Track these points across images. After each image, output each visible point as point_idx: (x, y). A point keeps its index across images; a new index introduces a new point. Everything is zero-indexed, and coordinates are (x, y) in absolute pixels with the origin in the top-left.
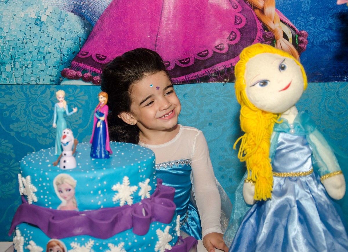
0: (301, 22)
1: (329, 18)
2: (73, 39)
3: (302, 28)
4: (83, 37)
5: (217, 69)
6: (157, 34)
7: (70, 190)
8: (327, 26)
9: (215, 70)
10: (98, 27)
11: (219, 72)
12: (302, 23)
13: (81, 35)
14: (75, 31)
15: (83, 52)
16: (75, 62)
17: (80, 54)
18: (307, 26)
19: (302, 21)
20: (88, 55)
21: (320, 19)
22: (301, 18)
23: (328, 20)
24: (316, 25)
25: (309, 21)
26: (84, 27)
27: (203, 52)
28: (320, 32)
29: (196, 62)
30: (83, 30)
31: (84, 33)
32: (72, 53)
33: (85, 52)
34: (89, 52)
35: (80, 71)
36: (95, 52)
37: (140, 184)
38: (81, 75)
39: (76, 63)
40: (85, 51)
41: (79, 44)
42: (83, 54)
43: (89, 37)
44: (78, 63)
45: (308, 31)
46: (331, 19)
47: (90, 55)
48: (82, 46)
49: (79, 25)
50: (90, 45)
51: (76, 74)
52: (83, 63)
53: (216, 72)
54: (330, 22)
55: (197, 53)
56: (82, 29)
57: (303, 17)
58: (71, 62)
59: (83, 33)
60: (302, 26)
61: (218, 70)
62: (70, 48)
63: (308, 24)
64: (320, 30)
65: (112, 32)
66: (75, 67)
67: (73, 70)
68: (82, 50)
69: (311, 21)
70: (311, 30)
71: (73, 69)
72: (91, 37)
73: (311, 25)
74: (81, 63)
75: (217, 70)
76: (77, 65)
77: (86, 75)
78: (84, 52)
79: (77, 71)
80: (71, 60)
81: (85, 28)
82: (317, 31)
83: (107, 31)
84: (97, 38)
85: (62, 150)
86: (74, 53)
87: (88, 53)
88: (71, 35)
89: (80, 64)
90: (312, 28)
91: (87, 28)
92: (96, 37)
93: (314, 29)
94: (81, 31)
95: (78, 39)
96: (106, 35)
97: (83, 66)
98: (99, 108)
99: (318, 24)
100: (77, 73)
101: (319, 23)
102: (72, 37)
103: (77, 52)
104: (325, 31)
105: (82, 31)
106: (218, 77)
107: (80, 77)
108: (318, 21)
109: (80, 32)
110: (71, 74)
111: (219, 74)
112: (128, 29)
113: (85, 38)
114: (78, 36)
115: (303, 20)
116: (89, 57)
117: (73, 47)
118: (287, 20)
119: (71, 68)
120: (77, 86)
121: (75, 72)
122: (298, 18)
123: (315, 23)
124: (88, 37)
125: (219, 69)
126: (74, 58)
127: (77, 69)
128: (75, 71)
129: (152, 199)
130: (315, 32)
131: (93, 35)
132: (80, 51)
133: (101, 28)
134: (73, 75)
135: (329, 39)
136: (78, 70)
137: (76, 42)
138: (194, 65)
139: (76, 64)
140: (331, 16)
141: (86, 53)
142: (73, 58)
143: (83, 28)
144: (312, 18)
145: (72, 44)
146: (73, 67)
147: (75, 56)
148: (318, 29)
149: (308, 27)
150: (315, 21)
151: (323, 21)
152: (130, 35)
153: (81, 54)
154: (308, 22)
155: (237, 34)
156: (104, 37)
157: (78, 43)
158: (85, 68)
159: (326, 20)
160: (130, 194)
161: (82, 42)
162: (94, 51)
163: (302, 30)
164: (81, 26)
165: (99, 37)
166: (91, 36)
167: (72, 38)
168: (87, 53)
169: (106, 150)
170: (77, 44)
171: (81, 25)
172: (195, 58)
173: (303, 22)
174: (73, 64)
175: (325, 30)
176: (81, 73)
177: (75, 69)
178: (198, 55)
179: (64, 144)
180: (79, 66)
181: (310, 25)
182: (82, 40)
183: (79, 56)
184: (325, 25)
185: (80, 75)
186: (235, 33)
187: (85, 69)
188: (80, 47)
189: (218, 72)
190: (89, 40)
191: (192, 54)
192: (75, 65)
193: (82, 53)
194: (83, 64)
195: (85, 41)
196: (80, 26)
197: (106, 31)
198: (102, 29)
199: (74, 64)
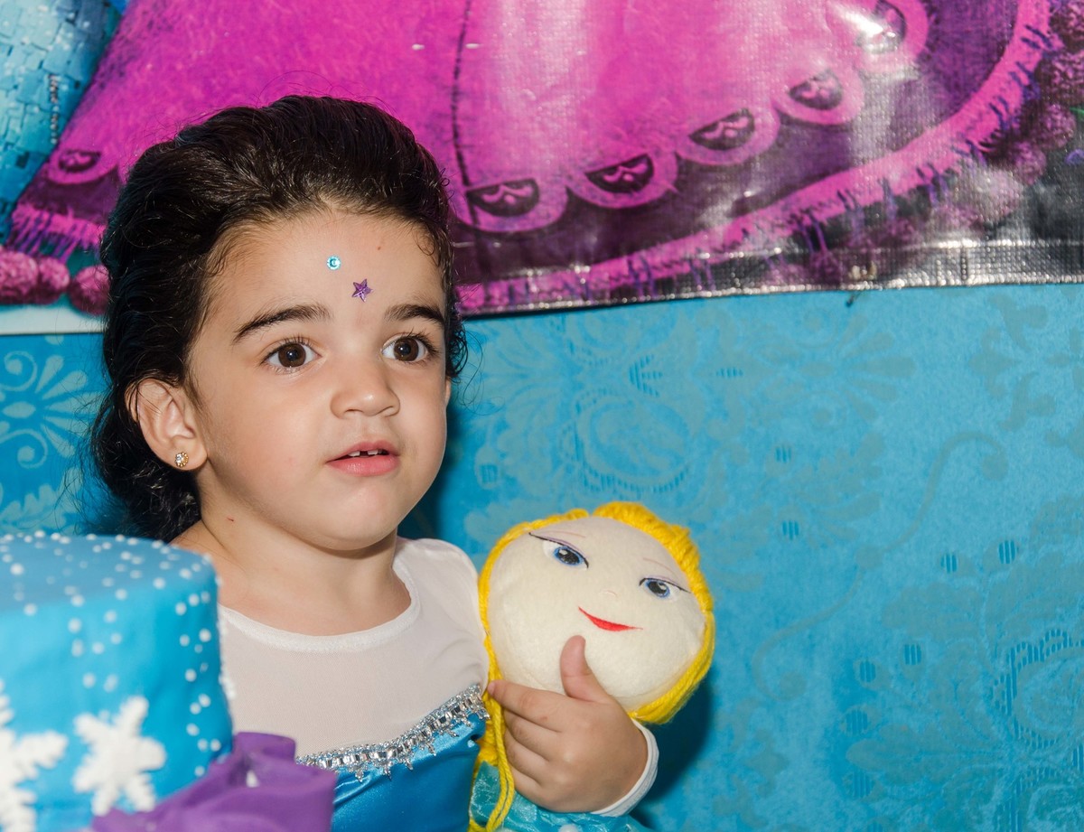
2: (16, 87)
4: (70, 73)
5: (807, 211)
6: (457, 33)
9: (800, 222)
10: (145, 13)
11: (820, 233)
13: (61, 63)
14: (26, 40)
15: (70, 152)
16: (29, 212)
17: (55, 163)
20: (101, 170)
26: (71, 16)
27: (723, 120)
29: (685, 182)
30: (67, 31)
31: (74, 50)
32: (14, 160)
33: (83, 154)
34: (106, 151)
35: (59, 259)
36: (133, 149)
37: (87, 725)
38: (66, 281)
39: (36, 214)
40: (85, 148)
41: (52, 113)
42: (71, 162)
43: (103, 69)
44: (46, 216)
47: (112, 166)
48: (63, 121)
49: (45, 8)
50: (108, 114)
51: (40, 275)
52: (71, 213)
53: (805, 233)
56: (60, 27)
58: (9, 208)
59: (67, 47)
61: (812, 218)
62: (5, 135)
65: (220, 33)
66: (32, 236)
67: (19, 256)
68: (68, 143)
71: (24, 246)
72: (112, 67)
74: (63, 212)
75: (807, 221)
76: (41, 227)
77: (89, 279)
78: (77, 156)
79: (46, 256)
80: (12, 198)
81: (79, 22)
83: (196, 35)
84: (143, 73)
86: (22, 161)
87: (99, 154)
88: (7, 65)
89: (57, 218)
91: (86, 24)
92: (139, 69)
94: (59, 39)
95: (40, 81)
96: (190, 56)
97: (74, 228)
100: (42, 268)
102: (8, 73)
103: (39, 154)
105: (64, 37)
106: (815, 259)
107: (61, 291)
109: (50, 48)
110: (14, 273)
111: (823, 243)
112: (305, 13)
113: (80, 77)
114: (45, 65)
116: (101, 179)
117: (18, 130)
119: (12, 242)
120: (48, 339)
121: (32, 263)
124: (97, 69)
125: (816, 214)
126: (28, 186)
127: (43, 245)
128: (35, 256)
129: (171, 815)
131: (120, 58)
132: (57, 147)
133: (165, 20)
134: (23, 279)
136: (50, 255)
137: (35, 98)
138: (675, 196)
139: (38, 221)
141: (87, 159)
142: (22, 186)
143: (68, 20)
145: (11, 113)
146: (21, 236)
147: (29, 178)
152: (314, 48)
153: (62, 165)
155: (906, 15)
156: (179, 66)
157: (46, 105)
158: (86, 237)
160: (17, 775)
161: (63, 101)
162: (128, 147)
164: (54, 13)
165: (153, 69)
166: (109, 64)
167: (13, 77)
168: (95, 157)
170: (36, 109)
171: (59, 9)
172: (678, 158)
174: (22, 220)
176: (61, 268)
177: (35, 249)
178: (697, 137)
180: (51, 229)
182: (64, 88)
183: (51, 176)
185: (57, 277)
186: (897, 11)
187: (86, 246)
188: (57, 127)
189: (812, 232)
190: (102, 86)
191: (661, 133)
192: (31, 224)
193: (64, 158)
194: (76, 217)
195: (80, 91)
196: (50, 11)
197: (191, 34)
198: (170, 22)
199: (28, 220)
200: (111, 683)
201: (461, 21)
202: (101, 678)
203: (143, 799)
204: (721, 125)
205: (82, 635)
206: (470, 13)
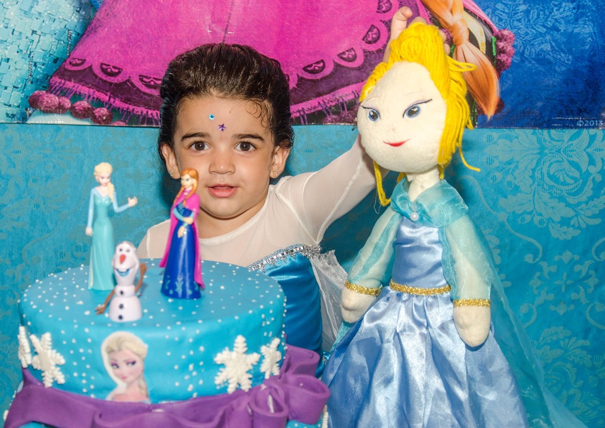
0: (502, 13)
1: (552, 9)
2: (55, 34)
3: (503, 25)
4: (76, 30)
5: (341, 97)
6: (225, 28)
7: (134, 363)
8: (549, 23)
9: (338, 101)
10: (106, 10)
11: (345, 105)
12: (505, 16)
13: (73, 26)
14: (60, 17)
15: (74, 59)
16: (57, 80)
17: (68, 62)
18: (513, 20)
19: (504, 12)
20: (85, 66)
21: (537, 9)
22: (503, 5)
23: (550, 13)
24: (529, 21)
25: (518, 13)
26: (78, 9)
27: (314, 63)
28: (536, 35)
29: (300, 84)
30: (76, 15)
31: (78, 22)
32: (52, 61)
33: (79, 60)
34: (88, 59)
35: (67, 97)
36: (98, 59)
37: (264, 349)
38: (70, 105)
39: (60, 80)
40: (79, 58)
41: (68, 44)
42: (74, 62)
43: (88, 29)
44: (63, 81)
45: (515, 31)
46: (557, 10)
47: (90, 65)
48: (72, 47)
49: (69, 6)
50: (89, 46)
51: (60, 103)
52: (73, 81)
53: (340, 104)
54: (555, 15)
55: (302, 66)
56: (73, 13)
57: (506, 5)
58: (49, 78)
59: (76, 20)
60: (504, 21)
61: (343, 99)
62: (50, 51)
63: (515, 18)
64: (536, 31)
65: (134, 20)
66: (57, 88)
67: (52, 95)
68: (73, 56)
69: (521, 12)
70: (519, 29)
71: (54, 92)
72: (92, 29)
73: (521, 19)
74: (70, 81)
75: (341, 100)
76: (61, 85)
77: (79, 105)
78: (76, 60)
79: (62, 96)
80: (51, 74)
81: (81, 12)
82: (531, 31)
83: (125, 19)
86: (55, 61)
87: (85, 60)
88: (53, 26)
89: (67, 82)
90: (522, 26)
91: (84, 13)
92: (102, 30)
93: (527, 28)
94: (73, 17)
95: (65, 32)
96: (122, 27)
97: (74, 86)
98: (182, 199)
99: (533, 19)
100: (61, 100)
101: (535, 17)
102: (53, 29)
103: (62, 59)
104: (546, 32)
105: (75, 17)
106: (343, 114)
107: (68, 109)
108: (534, 14)
109: (69, 20)
110: (50, 101)
111: (346, 108)
112: (168, 16)
113: (79, 31)
114: (67, 27)
115: (507, 11)
116: (85, 69)
117: (55, 49)
118: (476, 8)
119: (50, 90)
120: (59, 126)
121: (57, 98)
122: (497, 6)
123: (528, 17)
124: (86, 29)
125: (344, 98)
126: (57, 70)
127: (61, 92)
128: (58, 96)
130: (527, 34)
131: (95, 26)
132: (69, 56)
133: (113, 13)
134: (53, 104)
135: (552, 47)
136: (64, 95)
137: (62, 38)
138: (296, 89)
139: (60, 83)
140: (556, 6)
141: (81, 62)
142: (55, 70)
143: (77, 11)
144: (523, 8)
145: (53, 43)
146: (53, 88)
147: (57, 67)
148: (533, 28)
149: (516, 23)
150: (527, 12)
151: (541, 13)
152: (170, 29)
153: (70, 63)
154: (515, 14)
155: (381, 31)
156: (118, 31)
157: (66, 41)
158: (78, 90)
159: (547, 13)
160: (247, 369)
161: (73, 40)
162: (96, 58)
163: (504, 29)
164: (72, 8)
165: (108, 31)
166: (91, 28)
167: (54, 30)
168: (84, 61)
169: (195, 283)
170: (62, 42)
171: (74, 6)
172: (298, 76)
173: (507, 13)
174: (54, 82)
175: (545, 30)
176: (68, 101)
177: (58, 93)
178: (305, 69)
179: (121, 273)
180: (65, 86)
181: (519, 21)
182: (74, 35)
183: (66, 67)
184: (546, 21)
185: (66, 104)
186: (378, 29)
187: (78, 93)
188: (70, 49)
189: (342, 104)
190: (88, 35)
191: (293, 67)
192: (57, 84)
193: (72, 61)
194: (74, 82)
195: (80, 37)
196: (70, 7)
197: (123, 19)
198: (115, 14)
199: (56, 82)
200: (271, 334)
201: (227, 23)
202: (268, 333)
203: (276, 372)
204: (314, 65)
205: (264, 320)
206: (230, 21)
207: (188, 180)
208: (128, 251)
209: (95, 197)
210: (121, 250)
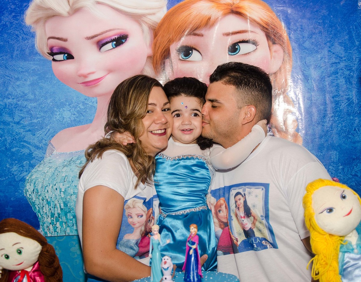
0: (332, 170)
1: (354, 167)
3: (333, 176)
8: (353, 173)
12: (333, 172)
18: (338, 173)
19: (333, 170)
21: (347, 167)
22: (332, 167)
23: (353, 169)
24: (344, 173)
25: (339, 170)
28: (348, 179)
45: (339, 178)
46: (356, 167)
54: (355, 170)
57: (333, 167)
60: (334, 174)
63: (338, 172)
64: (348, 177)
69: (340, 169)
70: (341, 177)
73: (341, 172)
82: (346, 177)
85: (163, 275)
90: (342, 176)
93: (344, 176)
98: (191, 238)
99: (346, 172)
101: (347, 171)
104: (352, 177)
108: (346, 170)
115: (334, 169)
122: (329, 167)
123: (344, 171)
130: (344, 179)
135: (356, 183)
140: (355, 165)
144: (341, 167)
148: (346, 176)
149: (339, 174)
150: (343, 169)
151: (349, 169)
154: (338, 170)
159: (352, 168)
163: (334, 177)
169: (198, 275)
173: (334, 170)
175: (352, 176)
179: (165, 269)
181: (340, 173)
184: (351, 172)
207: (193, 229)
208: (168, 259)
209: (152, 240)
210: (164, 259)
